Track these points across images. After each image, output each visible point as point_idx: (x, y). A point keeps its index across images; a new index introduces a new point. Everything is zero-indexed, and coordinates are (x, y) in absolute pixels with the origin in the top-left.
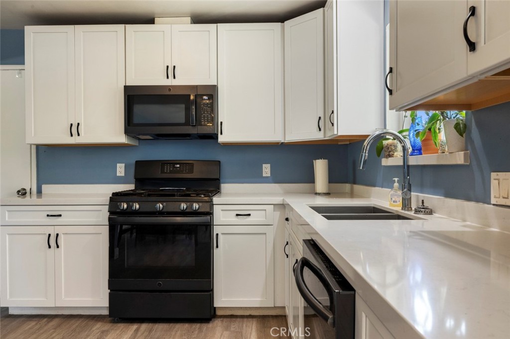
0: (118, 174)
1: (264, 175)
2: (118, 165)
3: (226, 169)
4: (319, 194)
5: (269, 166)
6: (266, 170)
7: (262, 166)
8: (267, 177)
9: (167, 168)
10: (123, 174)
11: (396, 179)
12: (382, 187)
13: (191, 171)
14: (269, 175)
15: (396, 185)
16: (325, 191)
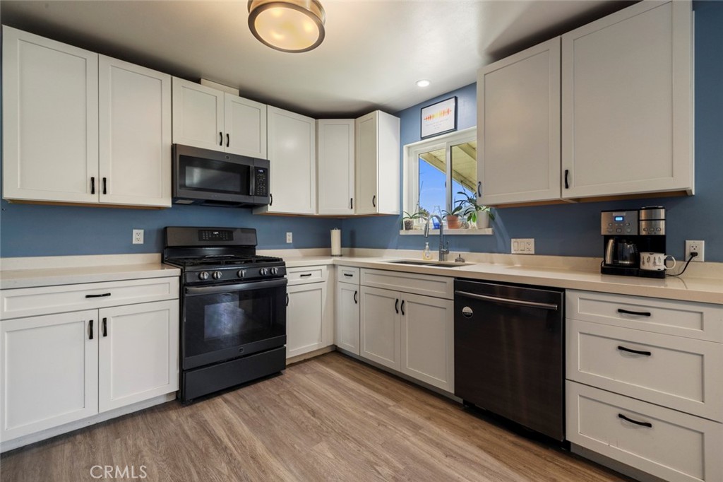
0: (135, 242)
1: (288, 242)
2: (135, 231)
3: (260, 236)
4: (336, 256)
5: (291, 234)
6: (289, 237)
7: (286, 234)
8: (290, 244)
9: (205, 235)
10: (141, 242)
11: (427, 243)
12: (397, 249)
13: (231, 238)
14: (291, 242)
15: (427, 246)
16: (339, 254)
